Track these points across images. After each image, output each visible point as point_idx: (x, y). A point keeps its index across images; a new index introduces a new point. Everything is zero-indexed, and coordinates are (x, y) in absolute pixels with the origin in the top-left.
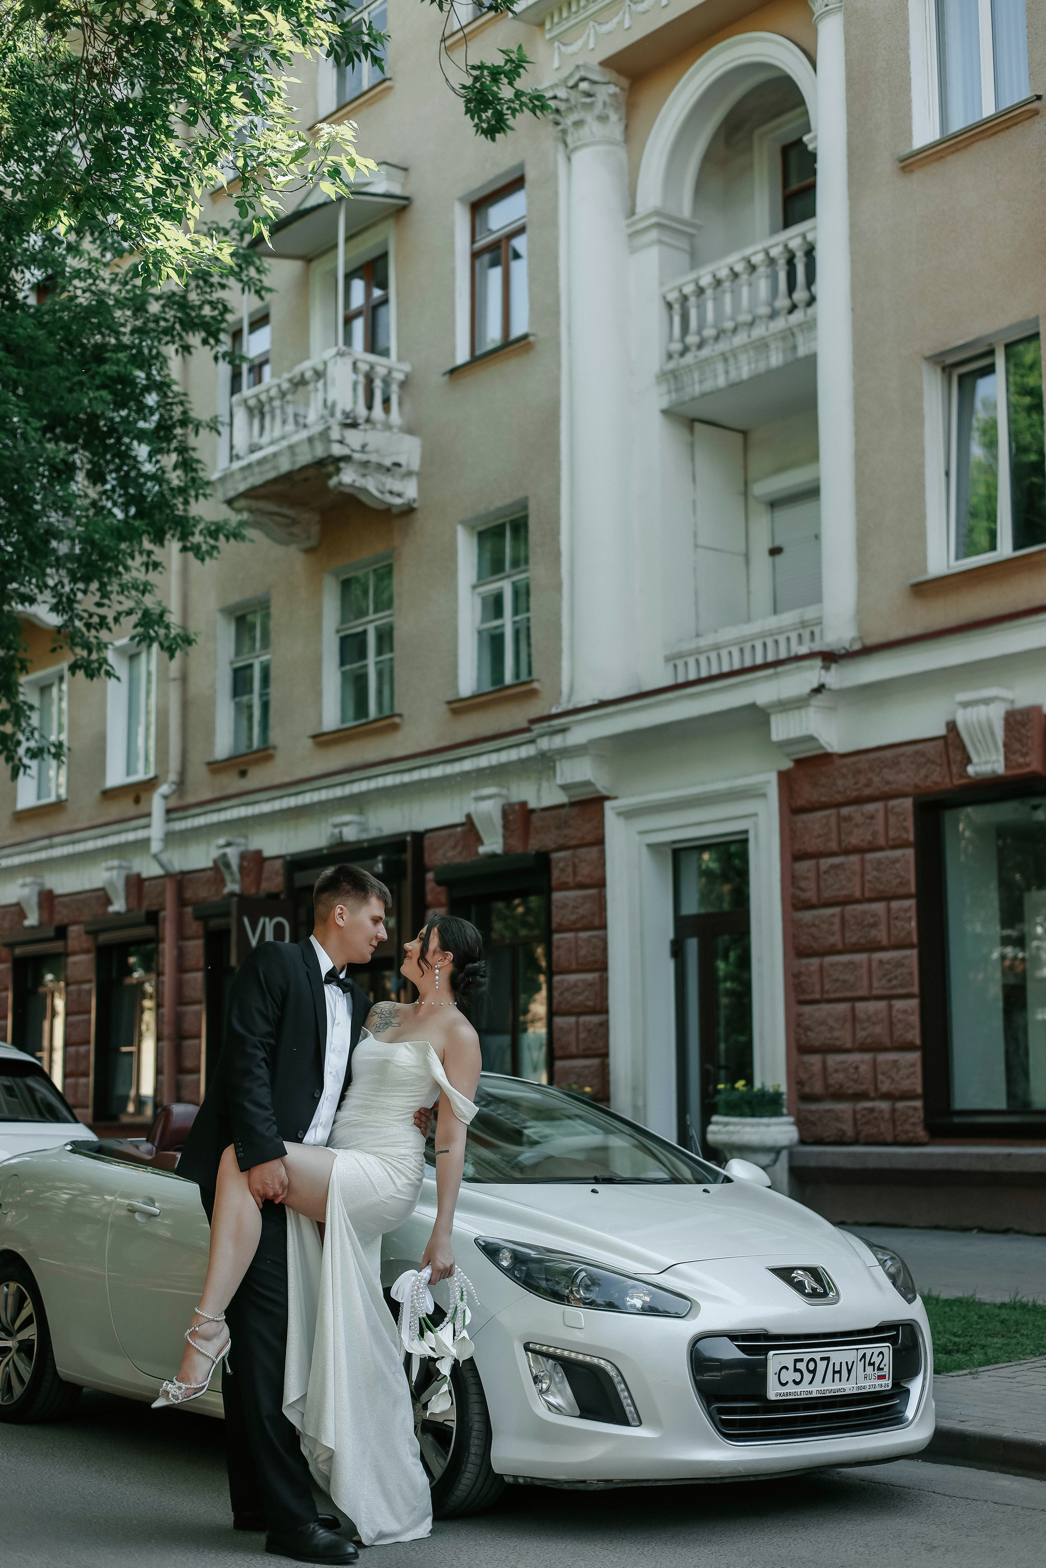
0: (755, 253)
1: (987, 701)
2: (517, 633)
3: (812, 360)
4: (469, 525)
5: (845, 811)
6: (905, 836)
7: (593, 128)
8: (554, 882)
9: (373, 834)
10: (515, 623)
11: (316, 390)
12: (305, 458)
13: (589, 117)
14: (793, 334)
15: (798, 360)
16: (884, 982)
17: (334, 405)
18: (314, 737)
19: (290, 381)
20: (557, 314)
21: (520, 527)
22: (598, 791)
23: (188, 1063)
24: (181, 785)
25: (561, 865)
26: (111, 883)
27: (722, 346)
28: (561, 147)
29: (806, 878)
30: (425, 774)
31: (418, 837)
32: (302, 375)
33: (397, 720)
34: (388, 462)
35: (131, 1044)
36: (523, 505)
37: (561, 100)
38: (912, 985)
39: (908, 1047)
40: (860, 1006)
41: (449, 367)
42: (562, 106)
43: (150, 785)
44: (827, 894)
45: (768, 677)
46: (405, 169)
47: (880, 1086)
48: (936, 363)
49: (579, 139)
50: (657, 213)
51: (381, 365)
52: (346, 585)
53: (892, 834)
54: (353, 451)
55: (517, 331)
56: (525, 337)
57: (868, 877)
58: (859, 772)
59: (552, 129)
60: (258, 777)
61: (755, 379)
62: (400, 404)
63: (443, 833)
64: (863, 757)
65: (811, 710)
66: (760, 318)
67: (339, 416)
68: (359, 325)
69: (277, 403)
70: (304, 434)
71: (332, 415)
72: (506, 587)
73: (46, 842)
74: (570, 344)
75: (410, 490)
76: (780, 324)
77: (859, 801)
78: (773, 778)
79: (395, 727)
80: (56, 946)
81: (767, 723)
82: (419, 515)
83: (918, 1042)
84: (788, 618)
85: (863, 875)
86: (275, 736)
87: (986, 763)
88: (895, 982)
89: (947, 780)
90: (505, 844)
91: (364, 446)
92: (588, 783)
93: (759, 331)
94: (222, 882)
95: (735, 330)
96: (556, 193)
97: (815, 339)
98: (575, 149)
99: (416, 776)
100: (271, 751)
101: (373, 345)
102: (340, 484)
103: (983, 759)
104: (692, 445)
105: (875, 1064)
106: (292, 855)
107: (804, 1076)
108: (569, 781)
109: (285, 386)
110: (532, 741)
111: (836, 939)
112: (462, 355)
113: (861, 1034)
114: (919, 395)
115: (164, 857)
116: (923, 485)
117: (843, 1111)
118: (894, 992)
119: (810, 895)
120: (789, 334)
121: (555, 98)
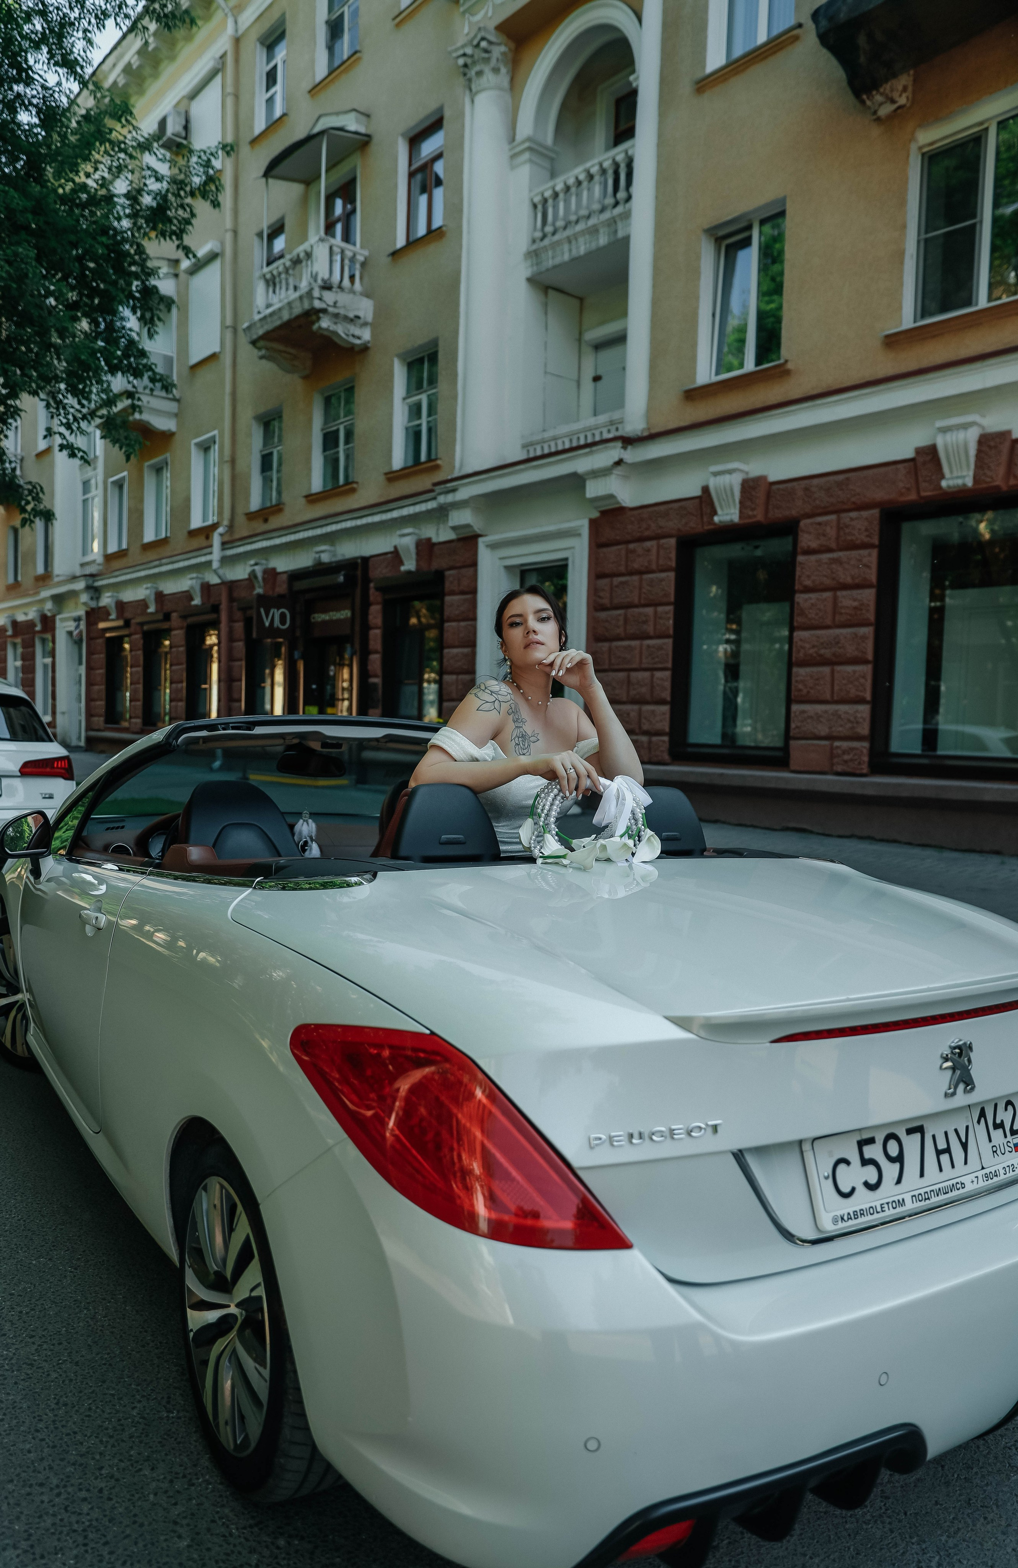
0: (593, 166)
2: (430, 430)
3: (626, 240)
4: (402, 357)
5: (632, 546)
6: (669, 563)
7: (489, 77)
8: (447, 590)
9: (339, 558)
10: (428, 422)
11: (307, 266)
12: (297, 310)
13: (487, 70)
14: (615, 222)
15: (618, 240)
16: (649, 659)
17: (317, 274)
18: (306, 497)
19: (291, 260)
20: (461, 211)
21: (433, 358)
22: (475, 531)
23: (235, 696)
24: (231, 527)
25: (451, 579)
26: (192, 587)
27: (569, 232)
28: (467, 92)
29: (604, 590)
30: (370, 520)
31: (365, 560)
32: (298, 255)
33: (355, 485)
34: (351, 315)
35: (206, 684)
36: (435, 343)
37: (468, 56)
38: (667, 662)
39: (662, 702)
40: (633, 675)
41: (391, 250)
42: (469, 61)
43: (214, 527)
44: (616, 601)
45: (586, 454)
46: (368, 116)
48: (711, 235)
49: (480, 86)
50: (529, 139)
51: (349, 249)
52: (328, 401)
53: (661, 562)
54: (328, 305)
55: (436, 224)
56: (440, 228)
57: (644, 590)
58: (641, 520)
59: (462, 80)
60: (275, 522)
61: (589, 254)
62: (361, 278)
63: (382, 557)
64: (645, 510)
65: (613, 477)
66: (594, 212)
67: (319, 281)
68: (339, 227)
69: (283, 276)
70: (297, 294)
71: (316, 281)
72: (424, 398)
73: (157, 563)
74: (469, 232)
75: (366, 335)
76: (607, 215)
77: (641, 539)
78: (585, 523)
79: (353, 490)
80: (165, 626)
81: (583, 487)
82: (371, 352)
83: (669, 699)
84: (602, 419)
85: (640, 588)
86: (286, 498)
87: (727, 514)
88: (657, 660)
89: (700, 526)
90: (418, 565)
91: (335, 303)
92: (468, 526)
93: (592, 222)
94: (253, 588)
95: (577, 222)
96: (463, 126)
97: (629, 225)
98: (477, 92)
99: (364, 521)
100: (281, 506)
101: (347, 237)
102: (320, 328)
103: (725, 512)
104: (546, 305)
105: (640, 713)
106: (292, 571)
108: (457, 523)
109: (288, 264)
110: (434, 498)
111: (620, 631)
112: (401, 242)
113: (632, 693)
114: (698, 258)
115: (221, 572)
116: (697, 322)
118: (656, 666)
119: (606, 602)
120: (613, 221)
121: (464, 55)
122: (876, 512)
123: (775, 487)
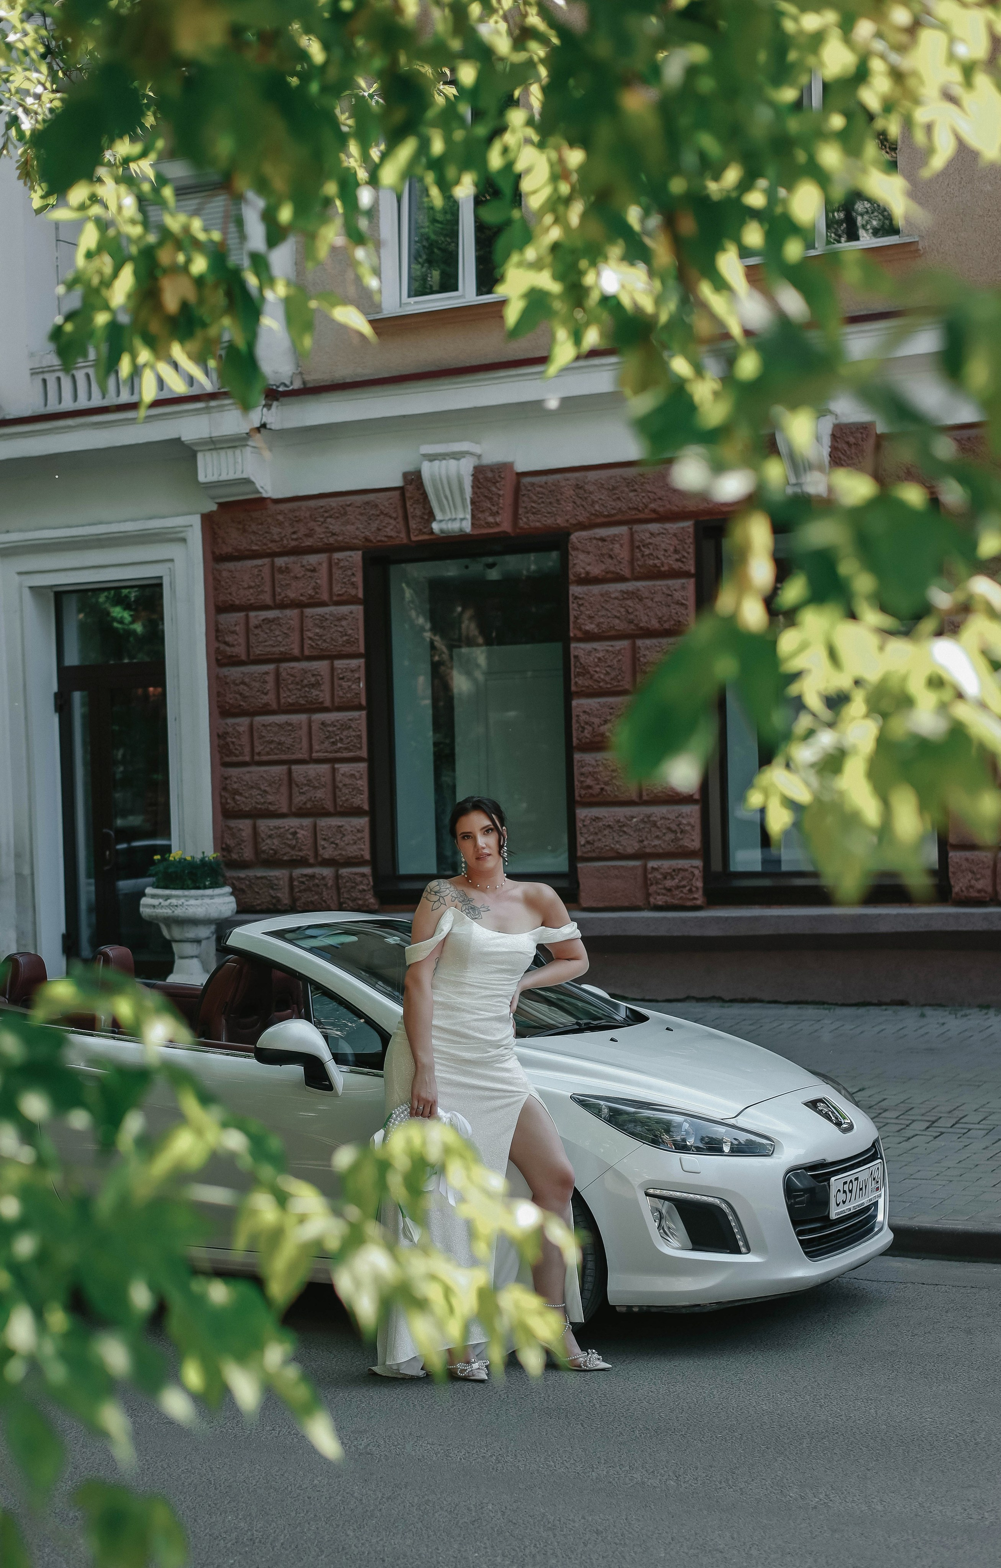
1: (457, 456)
5: (280, 561)
6: (353, 592)
16: (326, 744)
29: (234, 632)
38: (360, 748)
39: (356, 812)
44: (258, 651)
45: (198, 411)
47: (321, 851)
53: (337, 589)
57: (308, 634)
58: (298, 520)
64: (304, 504)
65: (249, 451)
78: (196, 521)
81: (192, 463)
83: (364, 807)
85: (302, 631)
87: (453, 520)
88: (340, 745)
89: (403, 535)
103: (448, 516)
107: (231, 842)
111: (269, 699)
113: (298, 799)
117: (277, 878)
118: (339, 755)
119: (240, 650)
123: (526, 480)
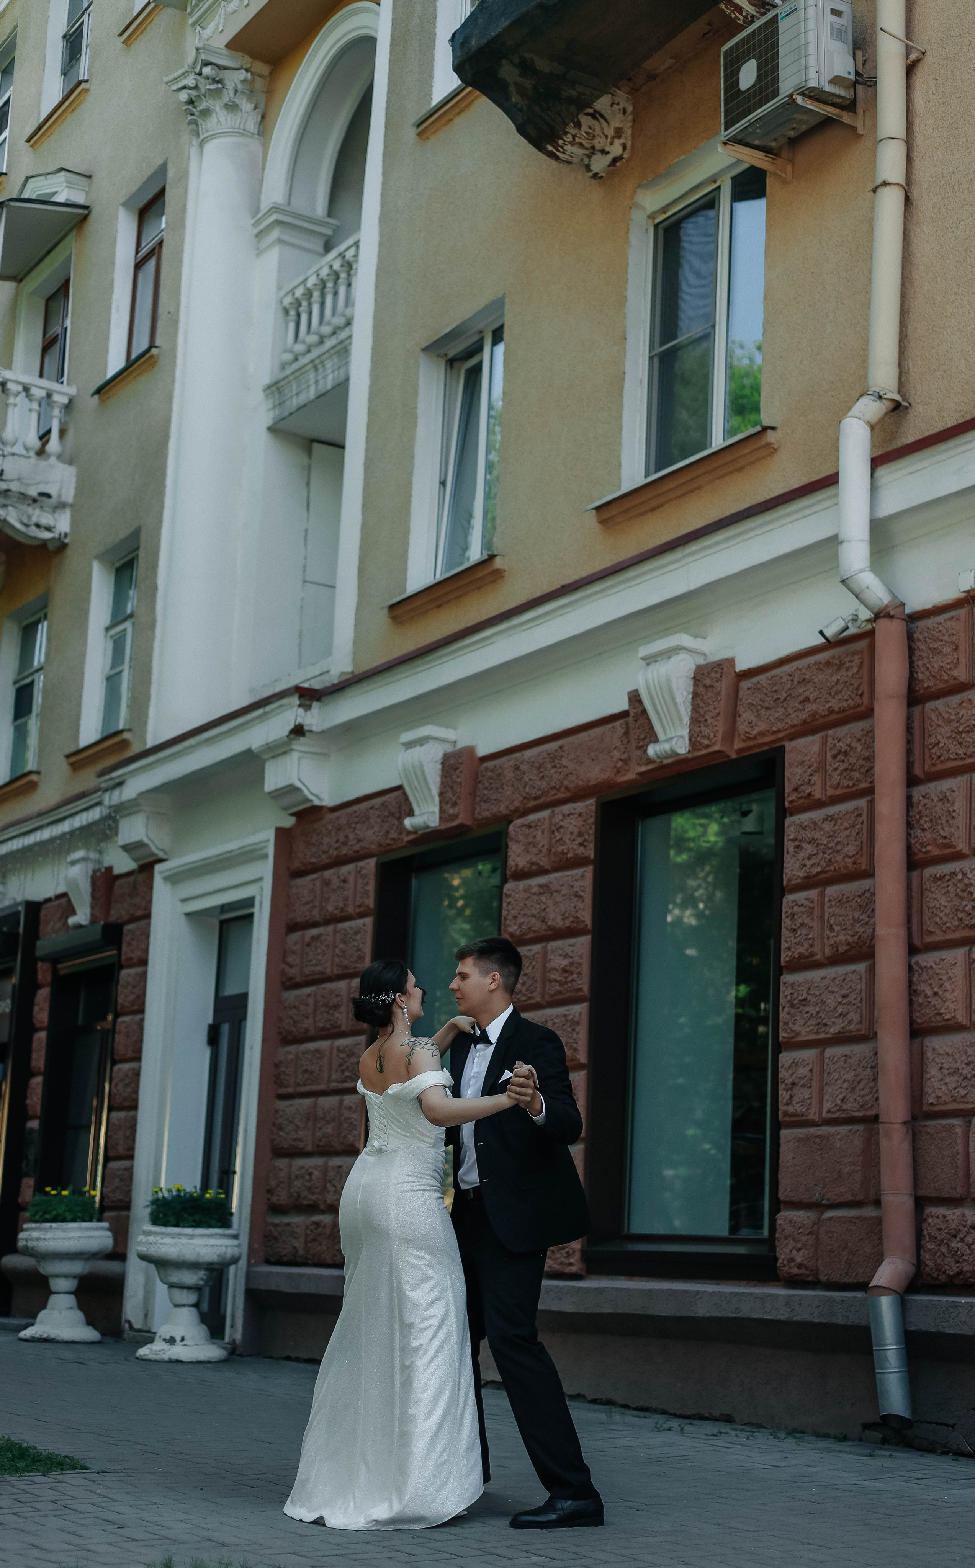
0: (349, 248)
1: (422, 742)
4: (104, 560)
5: (327, 874)
6: (367, 902)
7: (223, 118)
8: (123, 958)
13: (217, 106)
16: (339, 1073)
20: (177, 322)
22: (149, 853)
25: (129, 938)
27: (314, 353)
28: (194, 141)
30: (39, 836)
31: (36, 908)
33: (36, 776)
34: (33, 492)
36: (137, 533)
37: (191, 88)
41: (100, 384)
42: (193, 95)
44: (307, 971)
45: (261, 718)
46: (90, 177)
47: (326, 1196)
48: (439, 356)
49: (207, 131)
50: (275, 209)
51: (39, 386)
53: (358, 900)
56: (149, 349)
58: (339, 829)
59: (188, 122)
63: (52, 904)
64: (346, 811)
65: (295, 755)
72: (127, 629)
74: (183, 356)
75: (63, 523)
77: (338, 862)
78: (271, 836)
79: (34, 786)
81: (261, 774)
82: (69, 552)
85: (334, 947)
87: (424, 814)
88: (347, 1074)
90: (93, 914)
92: (142, 844)
96: (186, 191)
98: (205, 140)
104: (309, 469)
105: (327, 1172)
108: (127, 842)
110: (104, 799)
111: (309, 1023)
113: (318, 1135)
114: (415, 393)
116: (410, 495)
117: (298, 1226)
118: (343, 1085)
119: (295, 972)
121: (184, 87)
122: (590, 805)
123: (483, 765)
